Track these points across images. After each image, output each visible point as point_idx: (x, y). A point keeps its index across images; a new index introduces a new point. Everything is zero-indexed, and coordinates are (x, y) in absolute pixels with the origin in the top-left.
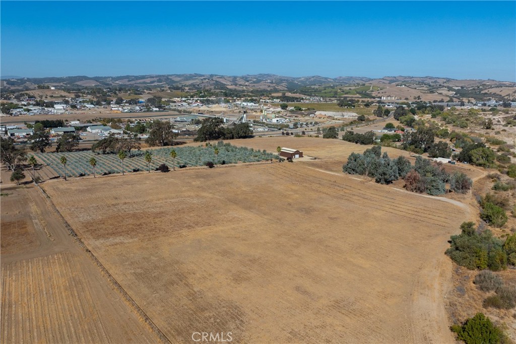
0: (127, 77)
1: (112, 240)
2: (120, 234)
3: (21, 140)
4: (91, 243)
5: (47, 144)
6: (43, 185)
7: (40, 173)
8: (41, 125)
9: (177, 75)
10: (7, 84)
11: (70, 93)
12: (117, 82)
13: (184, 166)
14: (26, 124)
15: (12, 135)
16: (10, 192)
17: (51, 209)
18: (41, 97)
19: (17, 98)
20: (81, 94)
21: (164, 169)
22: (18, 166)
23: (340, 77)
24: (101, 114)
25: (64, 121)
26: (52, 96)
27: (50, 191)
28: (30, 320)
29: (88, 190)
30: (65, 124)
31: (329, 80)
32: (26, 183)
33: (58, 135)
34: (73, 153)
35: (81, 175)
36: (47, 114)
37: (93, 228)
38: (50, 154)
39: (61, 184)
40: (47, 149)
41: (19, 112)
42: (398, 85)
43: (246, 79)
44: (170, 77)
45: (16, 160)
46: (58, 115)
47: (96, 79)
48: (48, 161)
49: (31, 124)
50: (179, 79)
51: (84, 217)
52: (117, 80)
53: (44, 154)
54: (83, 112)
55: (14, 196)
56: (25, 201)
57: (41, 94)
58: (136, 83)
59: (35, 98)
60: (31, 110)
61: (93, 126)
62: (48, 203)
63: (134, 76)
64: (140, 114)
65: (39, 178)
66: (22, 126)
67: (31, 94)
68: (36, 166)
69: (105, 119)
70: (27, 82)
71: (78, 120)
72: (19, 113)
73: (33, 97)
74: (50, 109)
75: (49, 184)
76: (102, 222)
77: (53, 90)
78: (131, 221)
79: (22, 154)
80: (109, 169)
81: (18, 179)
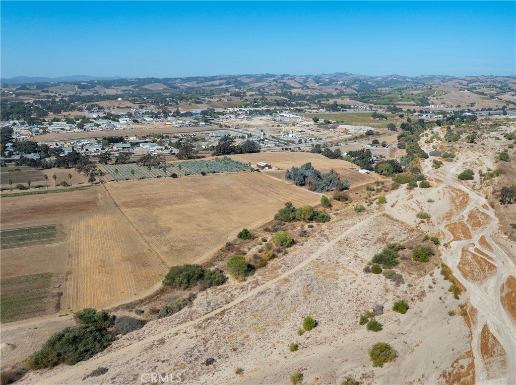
0: (197, 78)
1: (133, 209)
2: (138, 207)
3: (93, 154)
4: (124, 210)
5: (109, 159)
6: (105, 184)
7: (104, 178)
8: (107, 141)
9: (248, 75)
10: (78, 88)
11: (135, 104)
12: (186, 84)
13: (188, 175)
14: (96, 139)
15: (87, 150)
16: (88, 188)
17: (108, 196)
18: (109, 109)
19: (89, 109)
20: (144, 105)
21: (174, 176)
22: (92, 174)
23: (422, 76)
24: (155, 129)
25: (124, 137)
26: (119, 107)
27: (108, 188)
28: (98, 230)
29: (128, 188)
30: (125, 139)
31: (407, 79)
32: (96, 183)
33: (119, 150)
34: (125, 165)
35: (127, 179)
36: (112, 129)
37: (126, 205)
38: (110, 166)
39: (115, 184)
40: (109, 162)
41: (91, 126)
42: (462, 90)
43: (317, 80)
44: (239, 79)
45: (91, 170)
46: (121, 131)
47: (165, 81)
48: (109, 171)
49: (100, 140)
50: (248, 80)
51: (123, 200)
52: (186, 82)
53: (107, 166)
54: (142, 126)
55: (90, 189)
56: (96, 192)
57: (109, 105)
58: (204, 86)
59: (104, 109)
60: (100, 125)
61: (145, 142)
62: (107, 193)
63: (203, 77)
64: (187, 129)
65: (103, 181)
66: (93, 141)
67: (101, 105)
68: (102, 174)
69: (156, 135)
70: (97, 86)
71: (136, 136)
72: (90, 128)
73: (102, 108)
74: (115, 123)
75: (108, 184)
76: (131, 202)
77: (120, 101)
78: (145, 202)
79: (94, 167)
80: (143, 176)
81: (92, 181)
